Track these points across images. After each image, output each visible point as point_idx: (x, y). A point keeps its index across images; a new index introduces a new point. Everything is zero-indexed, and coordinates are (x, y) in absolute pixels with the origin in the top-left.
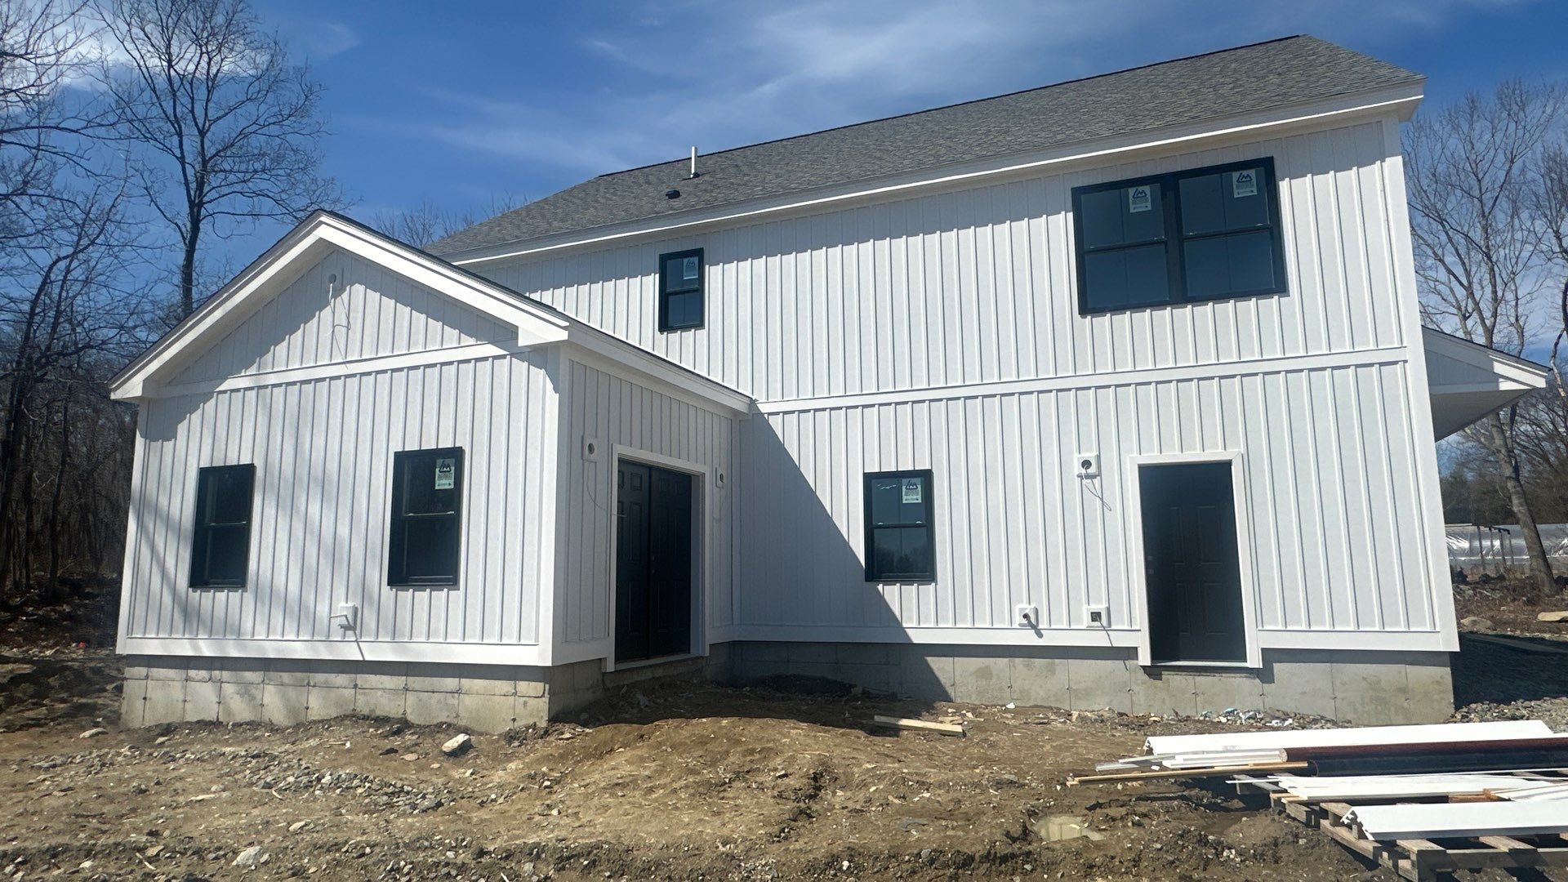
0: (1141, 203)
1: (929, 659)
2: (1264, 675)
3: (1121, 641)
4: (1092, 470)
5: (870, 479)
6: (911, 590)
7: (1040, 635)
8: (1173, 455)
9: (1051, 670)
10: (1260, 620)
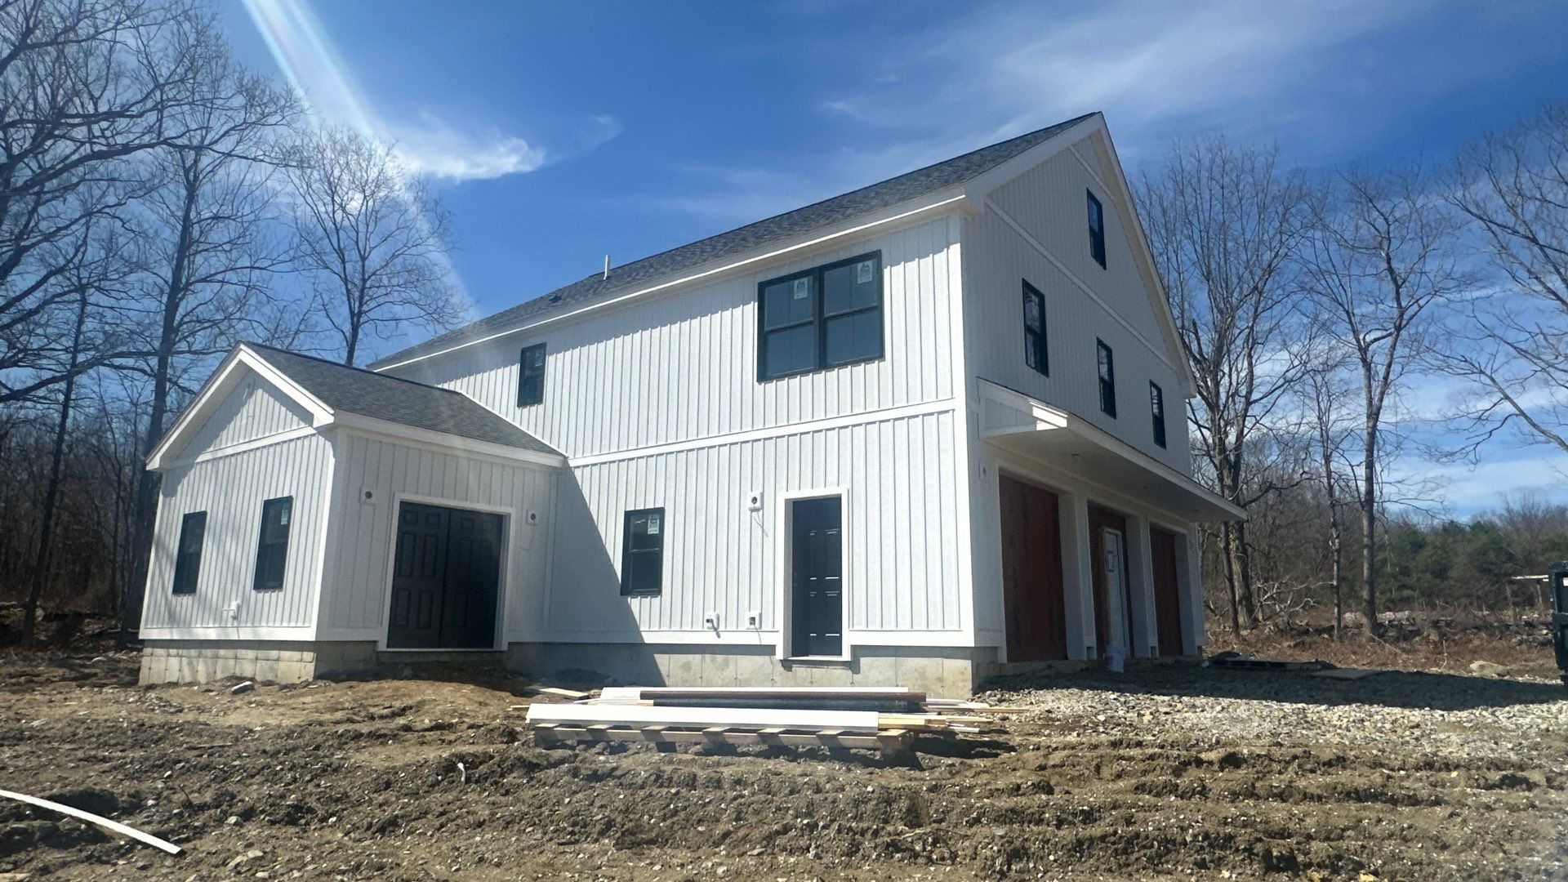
0: (802, 291)
1: (656, 656)
2: (853, 666)
3: (767, 640)
4: (758, 504)
5: (628, 515)
6: (646, 601)
7: (719, 636)
8: (807, 493)
9: (726, 664)
10: (852, 623)
